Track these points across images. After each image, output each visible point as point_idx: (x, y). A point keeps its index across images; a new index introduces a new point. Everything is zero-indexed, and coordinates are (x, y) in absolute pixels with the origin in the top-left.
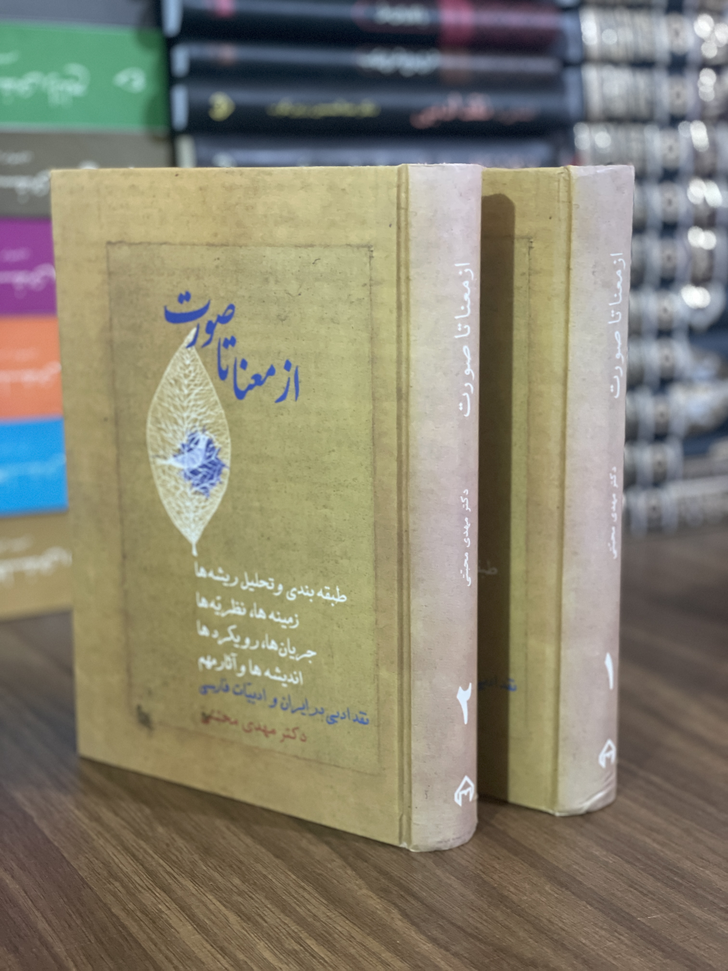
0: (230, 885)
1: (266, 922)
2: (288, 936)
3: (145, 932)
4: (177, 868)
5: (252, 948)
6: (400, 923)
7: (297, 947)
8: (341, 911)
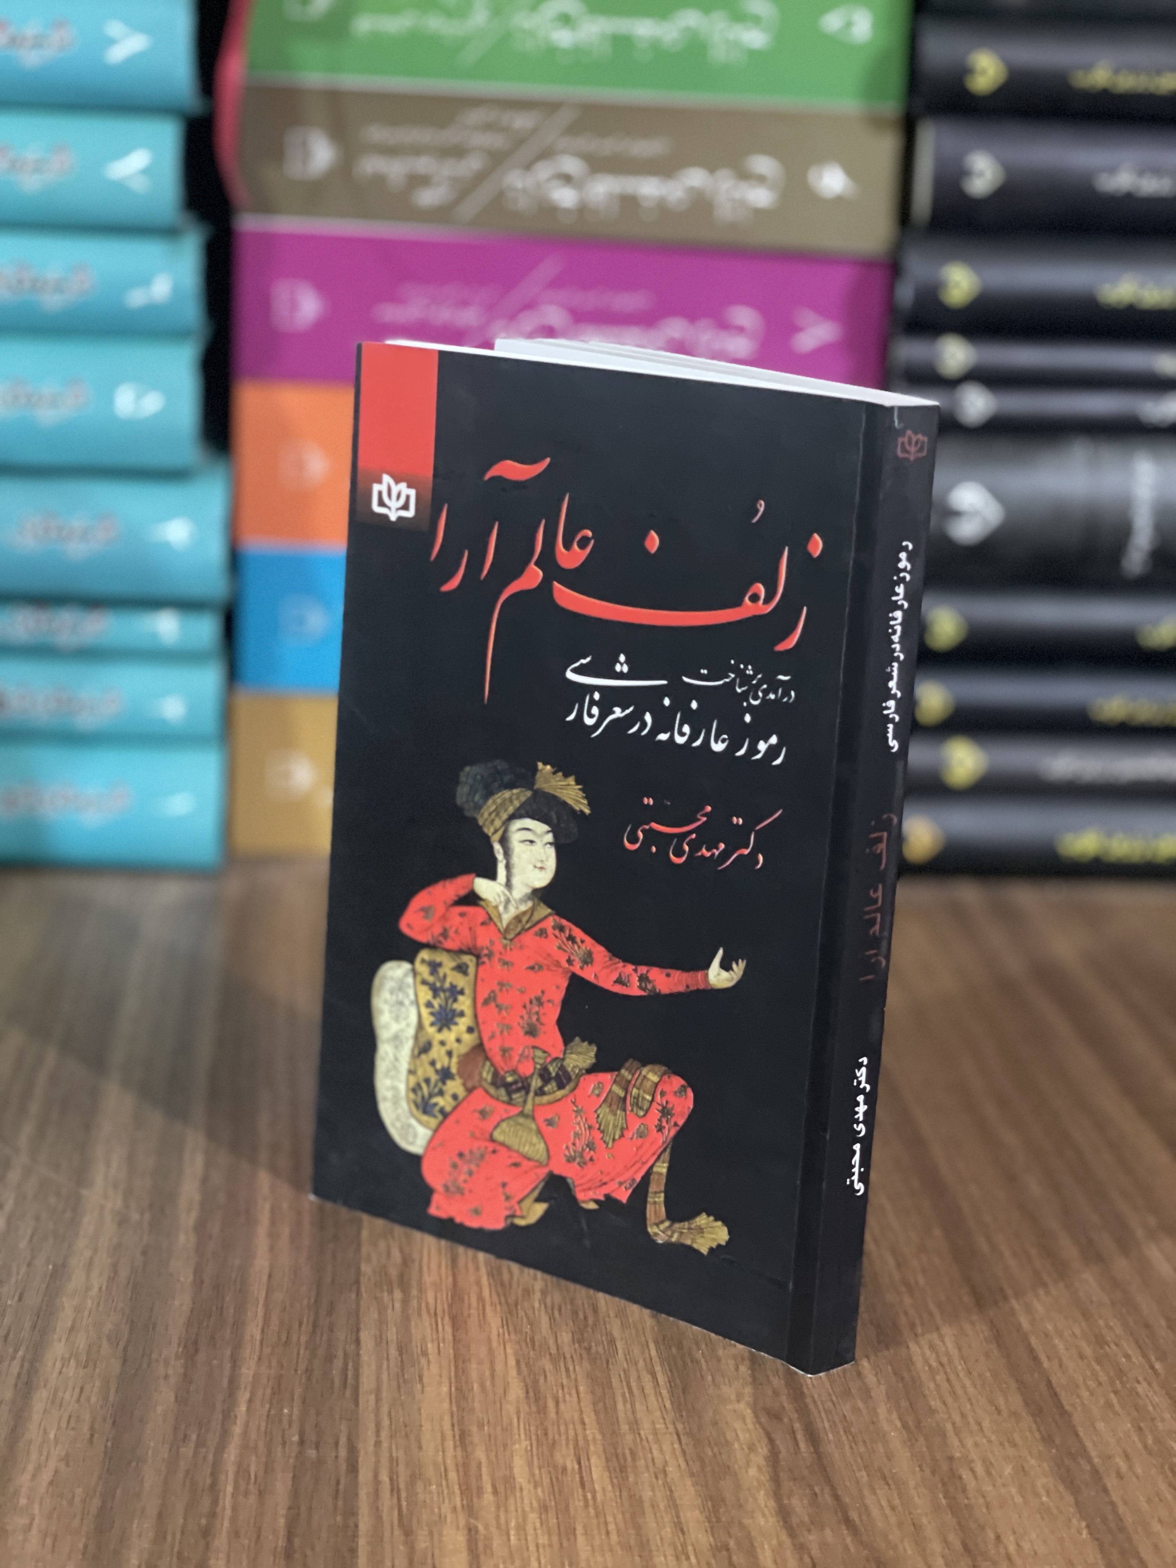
0: (551, 1342)
1: (557, 1413)
2: (571, 1442)
3: (379, 1379)
4: (499, 1295)
5: (505, 1446)
6: (753, 1472)
7: (571, 1464)
8: (680, 1426)
